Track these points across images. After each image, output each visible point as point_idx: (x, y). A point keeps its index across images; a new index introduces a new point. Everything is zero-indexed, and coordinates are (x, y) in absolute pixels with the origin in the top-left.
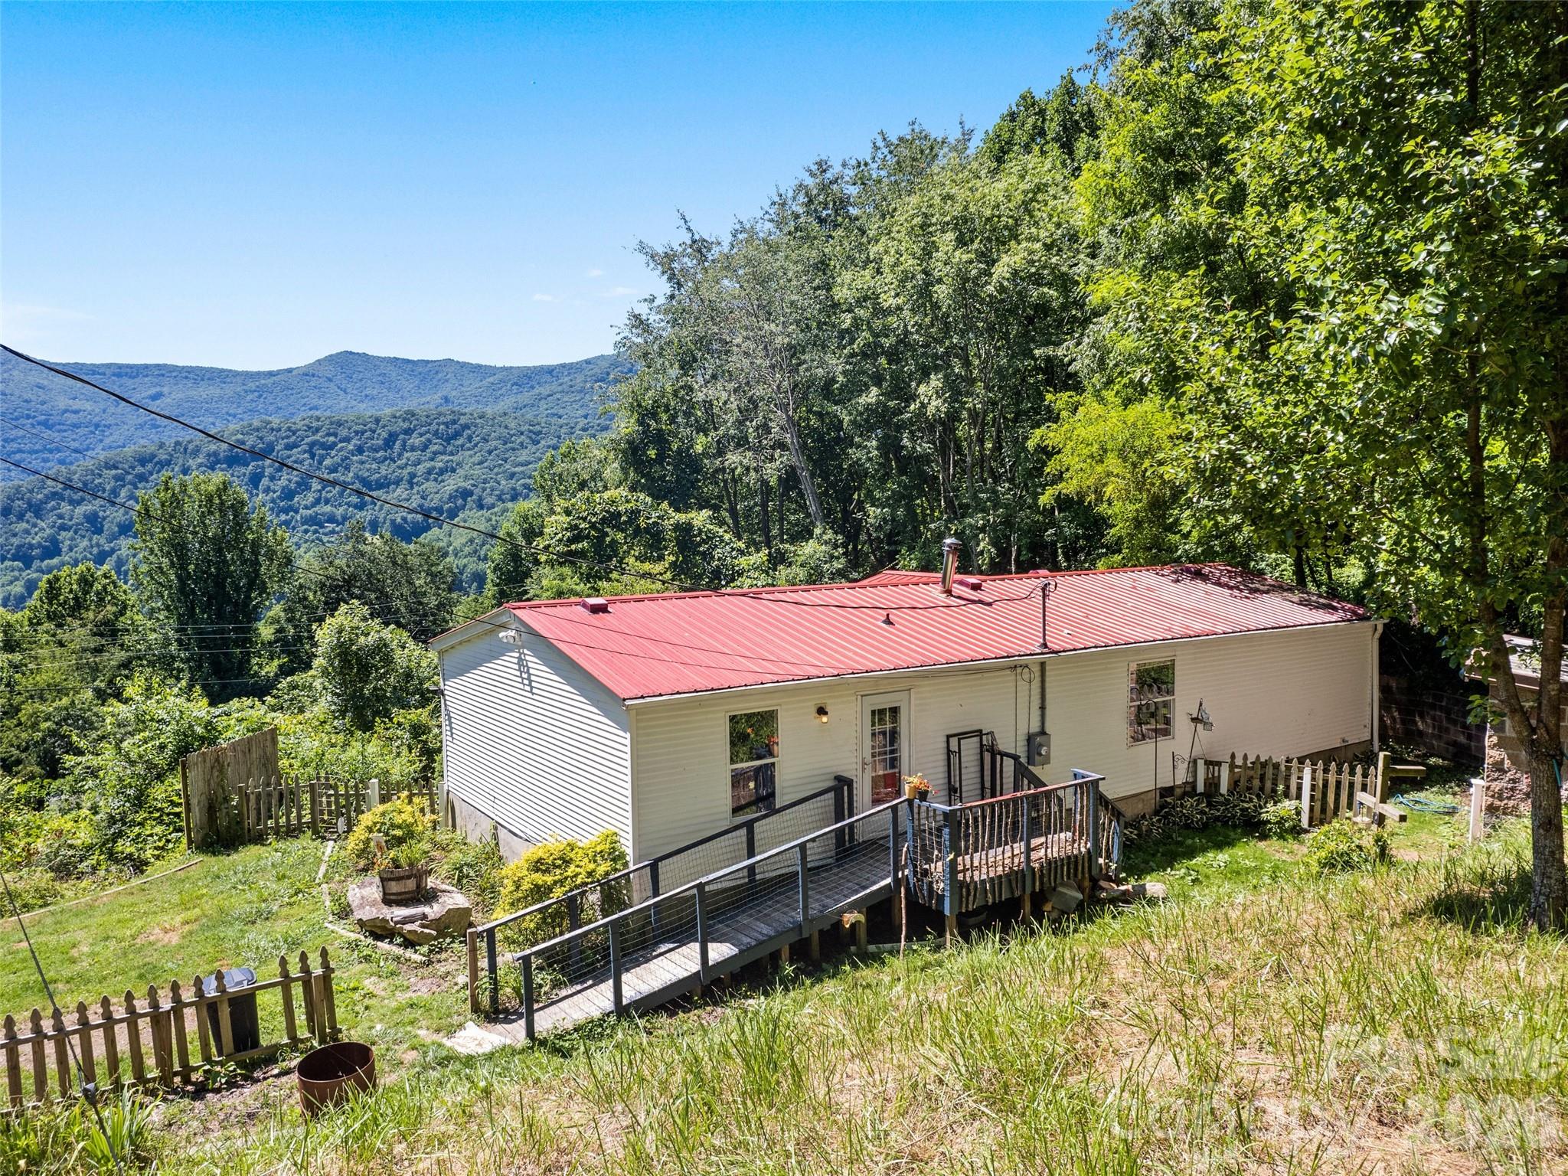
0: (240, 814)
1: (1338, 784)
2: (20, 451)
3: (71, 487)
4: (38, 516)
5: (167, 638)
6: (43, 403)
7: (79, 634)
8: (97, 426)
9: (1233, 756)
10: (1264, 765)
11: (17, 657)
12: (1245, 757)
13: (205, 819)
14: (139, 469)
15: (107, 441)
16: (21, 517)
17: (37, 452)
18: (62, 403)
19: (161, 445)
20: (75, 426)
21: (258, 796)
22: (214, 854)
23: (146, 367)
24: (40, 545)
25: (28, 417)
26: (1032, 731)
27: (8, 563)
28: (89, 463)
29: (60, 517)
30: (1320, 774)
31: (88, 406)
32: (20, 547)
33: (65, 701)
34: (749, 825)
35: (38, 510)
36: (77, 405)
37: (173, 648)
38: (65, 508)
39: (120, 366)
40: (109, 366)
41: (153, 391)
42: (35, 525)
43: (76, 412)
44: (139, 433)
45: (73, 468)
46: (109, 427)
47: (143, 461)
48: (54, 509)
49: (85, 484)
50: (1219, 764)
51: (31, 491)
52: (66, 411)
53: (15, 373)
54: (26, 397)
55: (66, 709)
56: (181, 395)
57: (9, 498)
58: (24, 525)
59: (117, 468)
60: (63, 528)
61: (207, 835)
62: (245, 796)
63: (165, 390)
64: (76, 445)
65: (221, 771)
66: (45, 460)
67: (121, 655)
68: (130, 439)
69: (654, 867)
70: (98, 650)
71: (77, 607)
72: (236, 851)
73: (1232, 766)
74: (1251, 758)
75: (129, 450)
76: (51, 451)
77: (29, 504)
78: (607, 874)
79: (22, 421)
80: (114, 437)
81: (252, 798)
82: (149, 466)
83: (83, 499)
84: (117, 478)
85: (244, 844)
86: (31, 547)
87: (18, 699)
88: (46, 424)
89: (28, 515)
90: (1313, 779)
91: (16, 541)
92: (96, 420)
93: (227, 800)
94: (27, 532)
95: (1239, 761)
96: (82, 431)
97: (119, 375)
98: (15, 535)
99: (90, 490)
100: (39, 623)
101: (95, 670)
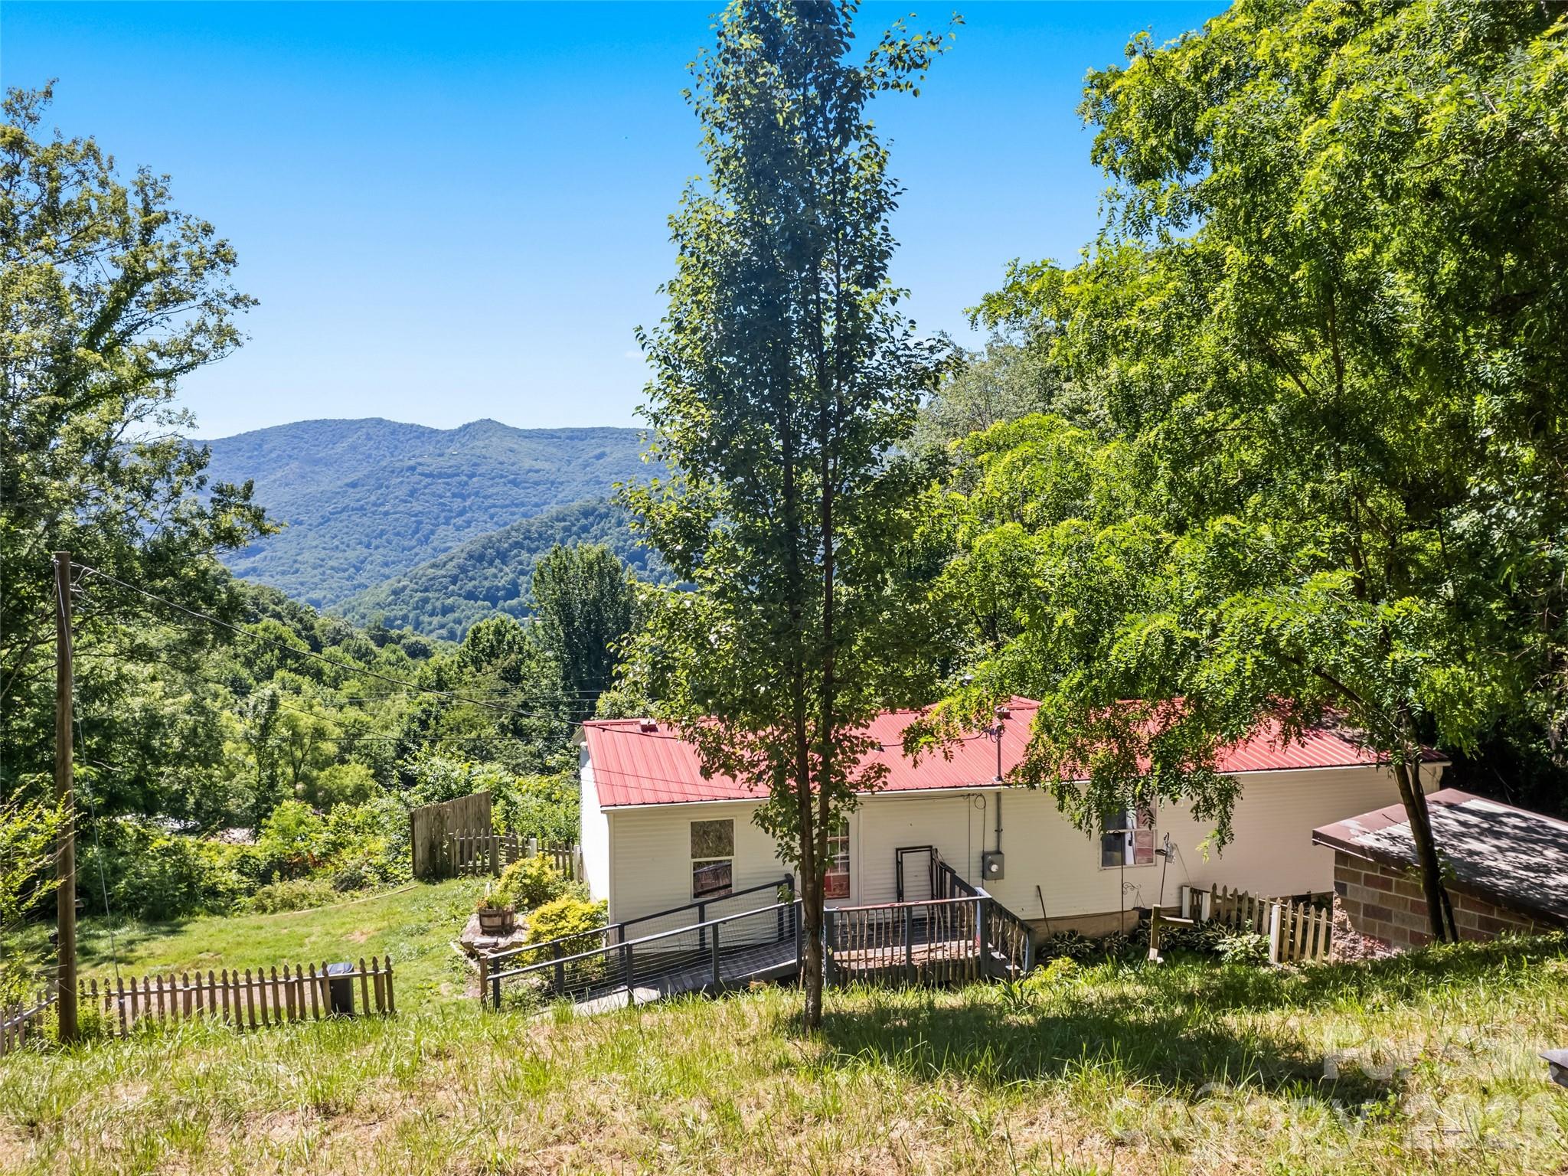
0: (449, 855)
1: (1306, 923)
2: (494, 506)
3: (530, 538)
4: (504, 563)
5: (554, 684)
6: (513, 464)
7: (490, 677)
8: (553, 483)
9: (1215, 887)
10: (1241, 898)
11: (444, 695)
12: (1225, 889)
13: (427, 855)
14: (583, 521)
15: (560, 496)
16: (491, 563)
17: (507, 506)
18: (528, 464)
19: (602, 500)
20: (537, 483)
21: (462, 843)
22: (428, 882)
23: (593, 430)
24: (504, 588)
25: (502, 477)
26: (987, 849)
27: (480, 603)
28: (544, 516)
29: (521, 563)
30: (1289, 913)
31: (546, 466)
32: (489, 589)
33: (474, 734)
34: (701, 906)
35: (503, 557)
36: (538, 465)
37: (559, 693)
38: (525, 555)
39: (573, 430)
40: (563, 430)
41: (598, 451)
42: (501, 570)
43: (537, 471)
44: (586, 488)
45: (532, 520)
46: (561, 483)
47: (586, 514)
48: (516, 556)
49: (540, 535)
50: (1200, 892)
51: (500, 541)
52: (530, 471)
53: (494, 439)
54: (501, 459)
55: (474, 740)
56: (620, 455)
57: (483, 547)
58: (493, 570)
59: (565, 520)
60: (523, 573)
61: (426, 869)
62: (452, 841)
63: (608, 450)
64: (536, 500)
65: (442, 822)
66: (513, 514)
67: (521, 697)
68: (578, 494)
69: (621, 928)
70: (504, 693)
71: (492, 653)
72: (441, 882)
73: (1214, 896)
74: (1230, 892)
75: (576, 505)
76: (517, 506)
77: (498, 552)
78: (586, 929)
79: (497, 480)
80: (565, 493)
81: (458, 844)
82: (591, 519)
83: (538, 548)
84: (566, 529)
85: (449, 877)
86: (498, 589)
87: (442, 730)
88: (514, 483)
89: (497, 561)
90: (1283, 916)
91: (487, 584)
92: (552, 478)
93: (442, 844)
94: (495, 576)
95: (1219, 892)
96: (541, 488)
97: (571, 438)
98: (486, 579)
99: (545, 539)
100: (465, 666)
101: (501, 708)
